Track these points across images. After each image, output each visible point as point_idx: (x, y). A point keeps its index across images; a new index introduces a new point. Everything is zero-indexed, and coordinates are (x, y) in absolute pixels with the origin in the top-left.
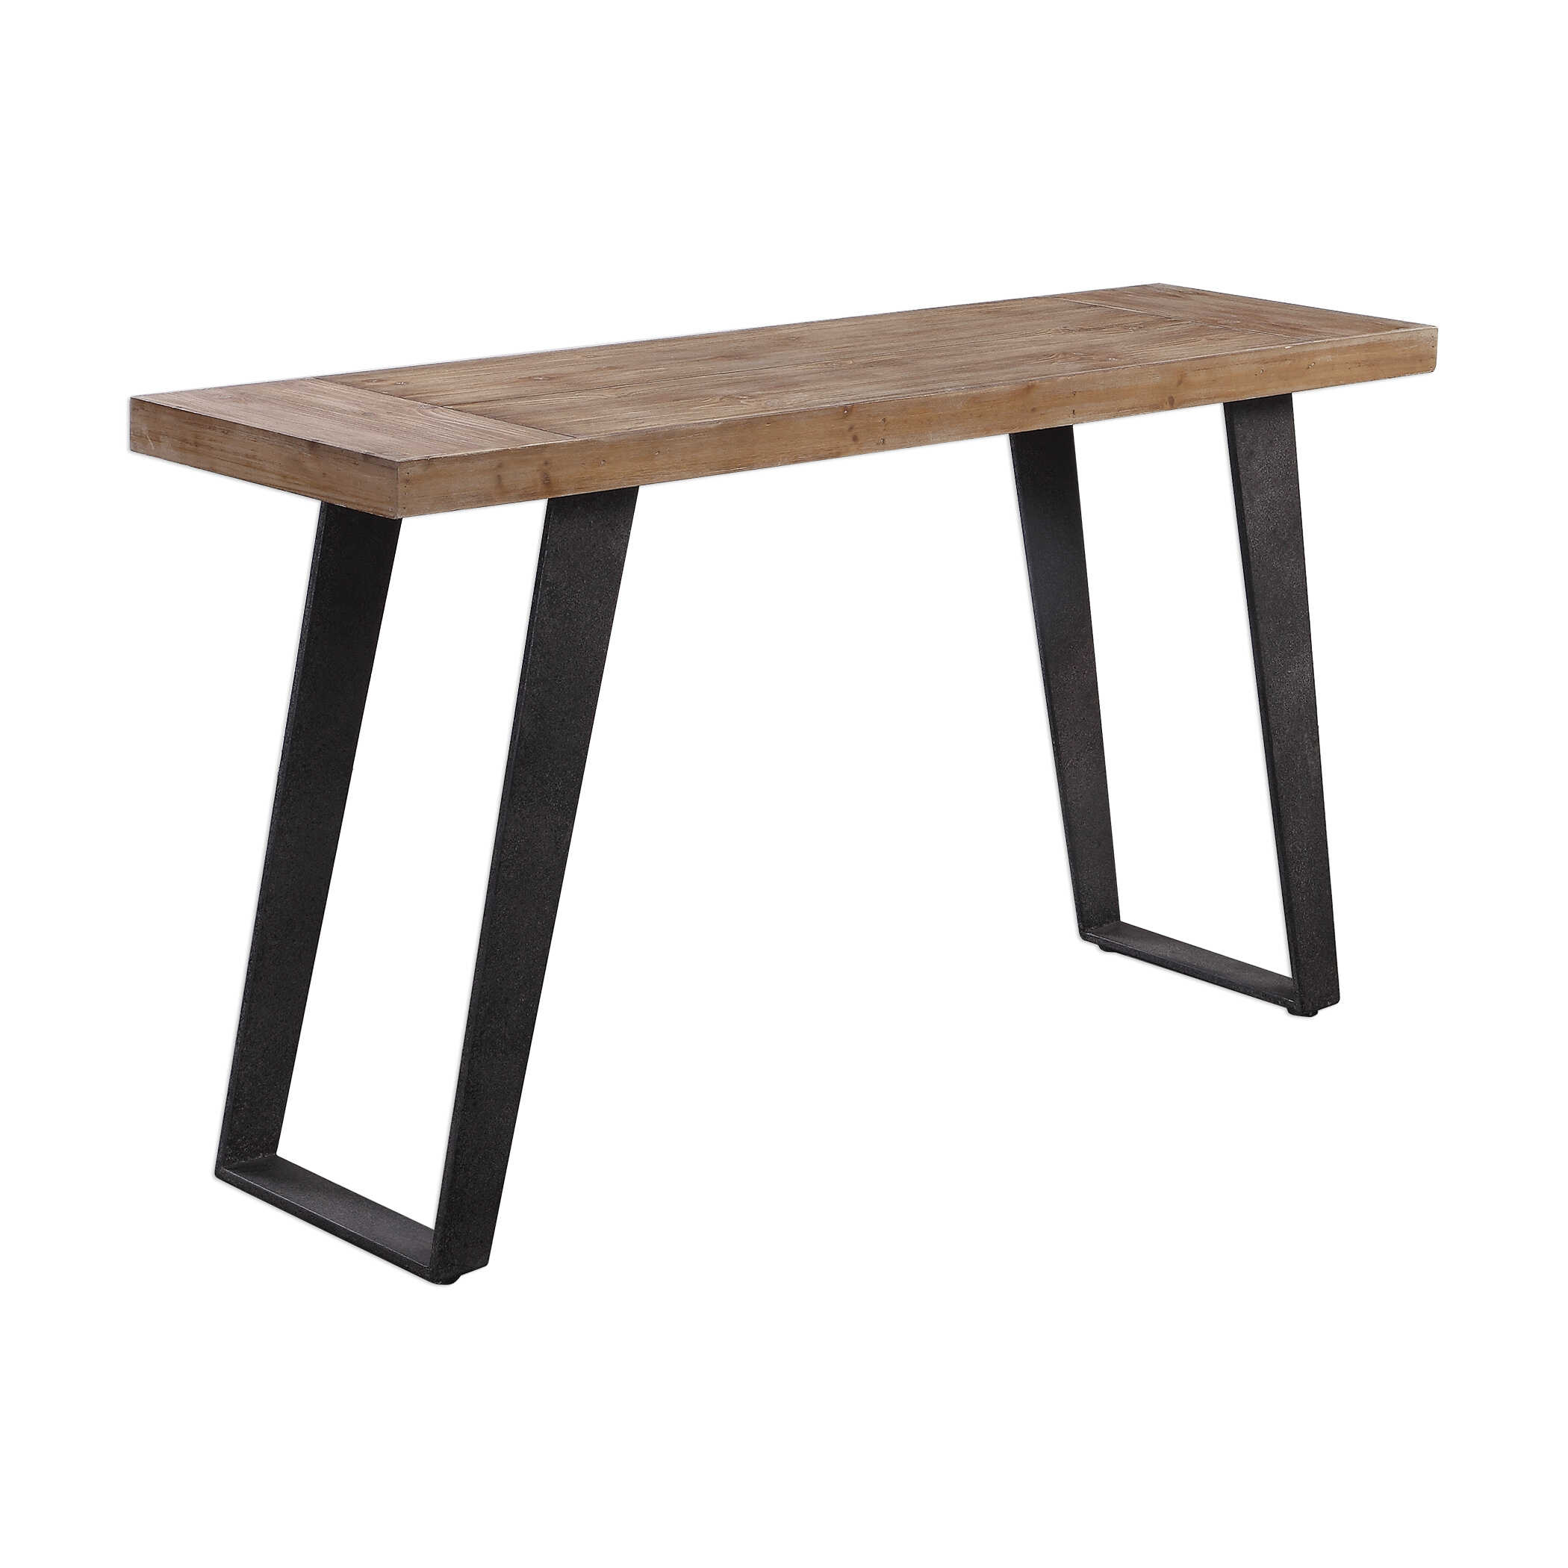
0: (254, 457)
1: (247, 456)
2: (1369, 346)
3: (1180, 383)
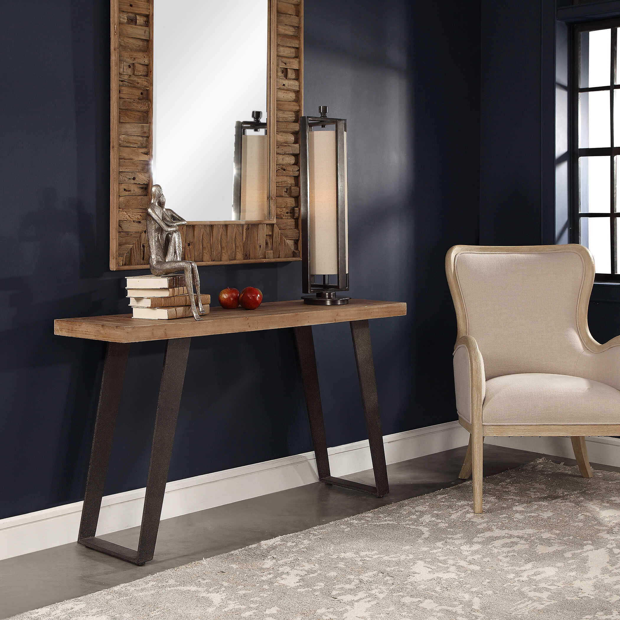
0: (87, 331)
1: (86, 331)
2: (388, 307)
3: (337, 315)
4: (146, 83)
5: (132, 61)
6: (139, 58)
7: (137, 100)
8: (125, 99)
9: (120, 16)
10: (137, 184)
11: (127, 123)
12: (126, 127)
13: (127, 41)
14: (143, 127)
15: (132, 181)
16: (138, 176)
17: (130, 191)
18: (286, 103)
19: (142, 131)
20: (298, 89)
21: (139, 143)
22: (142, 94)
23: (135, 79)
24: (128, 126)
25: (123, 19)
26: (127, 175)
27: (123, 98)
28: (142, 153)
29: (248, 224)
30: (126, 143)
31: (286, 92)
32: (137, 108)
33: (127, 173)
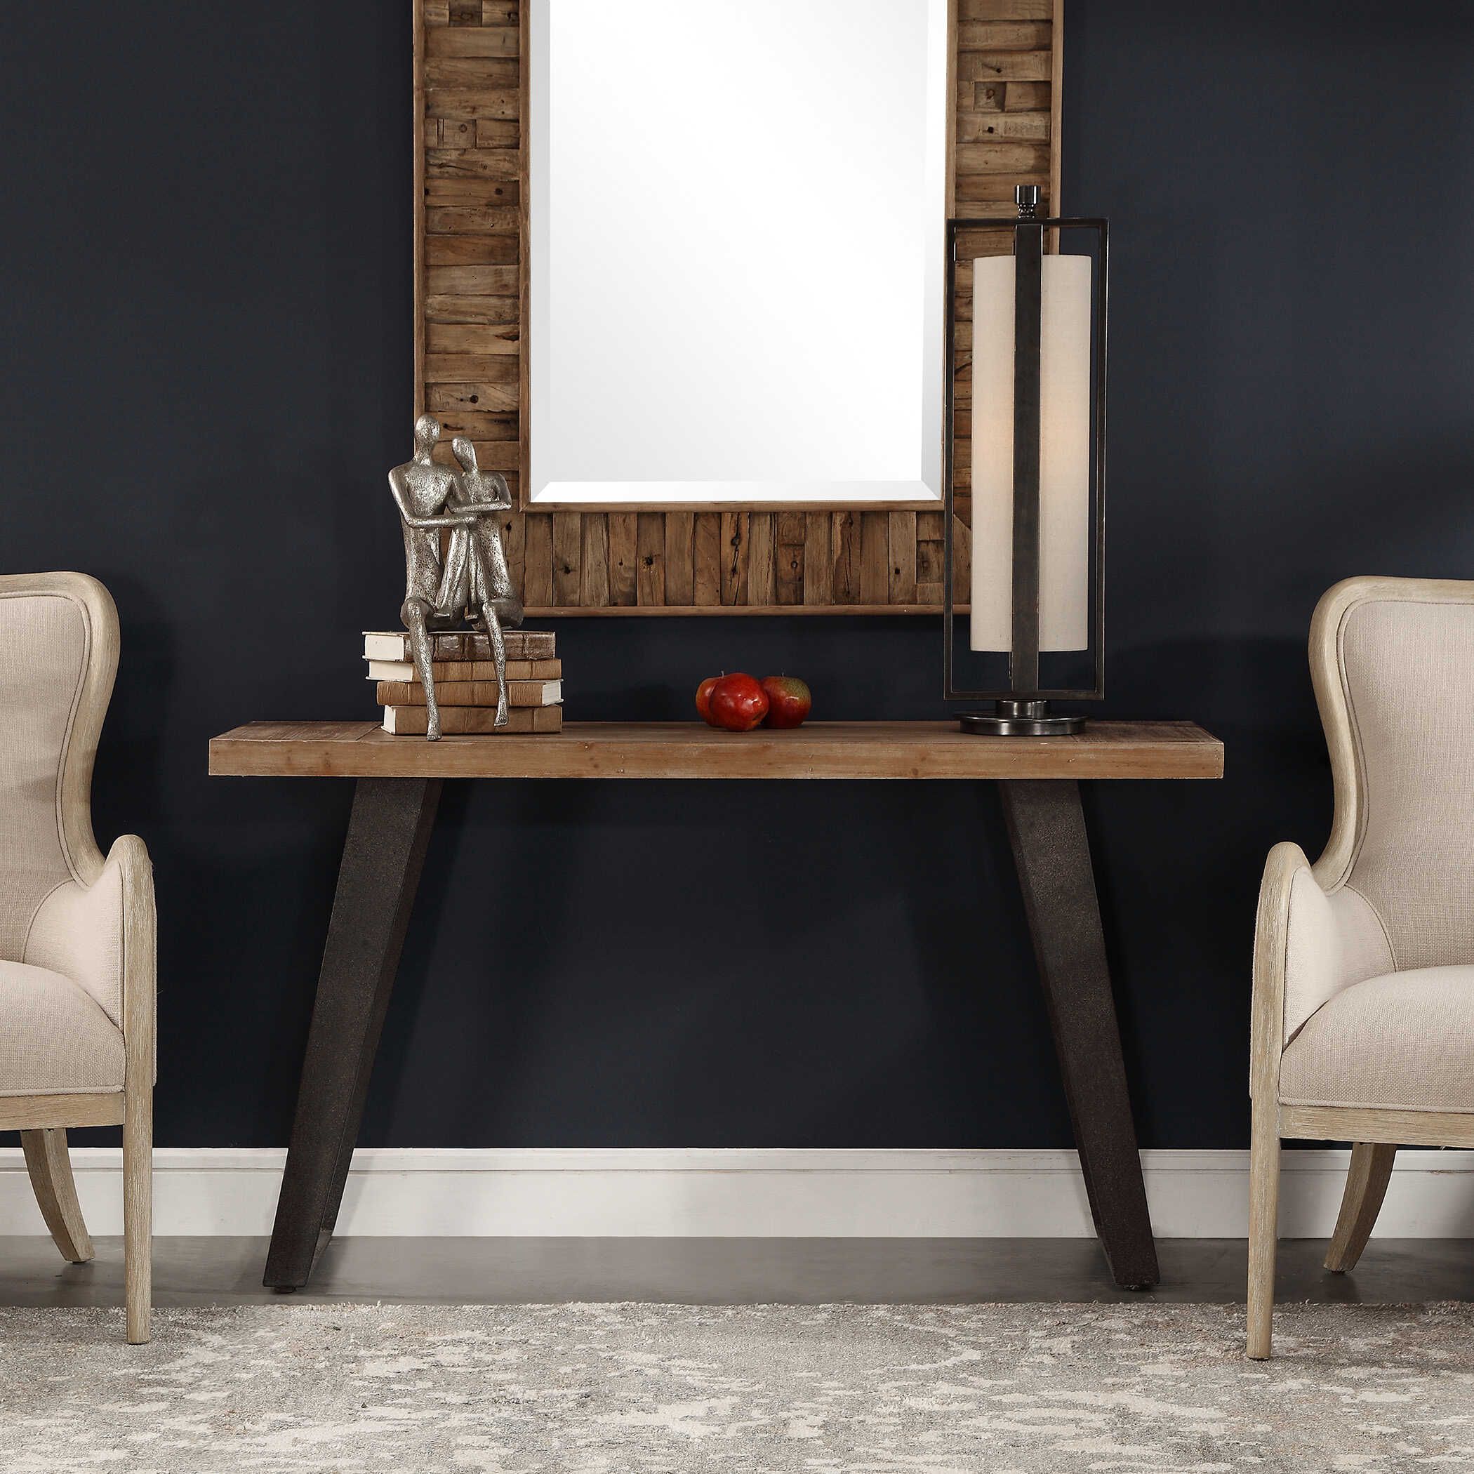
4: (506, 166)
5: (470, 115)
6: (487, 106)
7: (484, 209)
8: (448, 208)
9: (428, 11)
10: (485, 412)
11: (454, 267)
12: (452, 276)
13: (449, 68)
14: (498, 274)
15: (470, 406)
16: (485, 392)
17: (462, 429)
18: (998, 178)
19: (496, 282)
20: (1044, 138)
21: (492, 313)
22: (499, 191)
23: (479, 157)
24: (457, 272)
25: (437, 15)
26: (452, 391)
27: (443, 207)
28: (496, 336)
29: (850, 512)
30: (449, 313)
31: (998, 148)
32: (483, 227)
33: (455, 387)
